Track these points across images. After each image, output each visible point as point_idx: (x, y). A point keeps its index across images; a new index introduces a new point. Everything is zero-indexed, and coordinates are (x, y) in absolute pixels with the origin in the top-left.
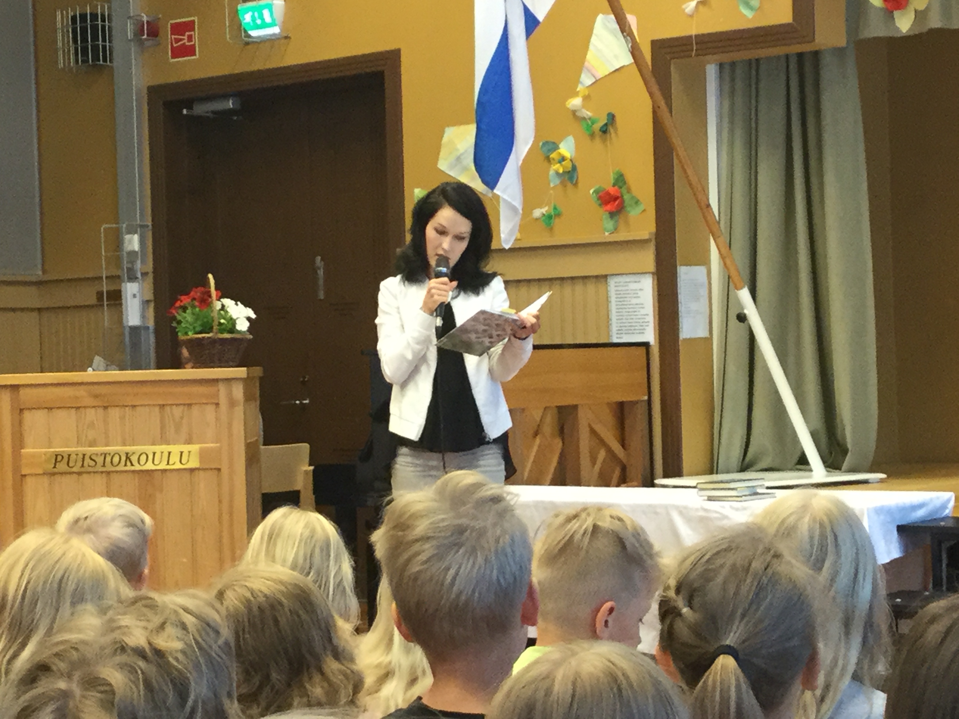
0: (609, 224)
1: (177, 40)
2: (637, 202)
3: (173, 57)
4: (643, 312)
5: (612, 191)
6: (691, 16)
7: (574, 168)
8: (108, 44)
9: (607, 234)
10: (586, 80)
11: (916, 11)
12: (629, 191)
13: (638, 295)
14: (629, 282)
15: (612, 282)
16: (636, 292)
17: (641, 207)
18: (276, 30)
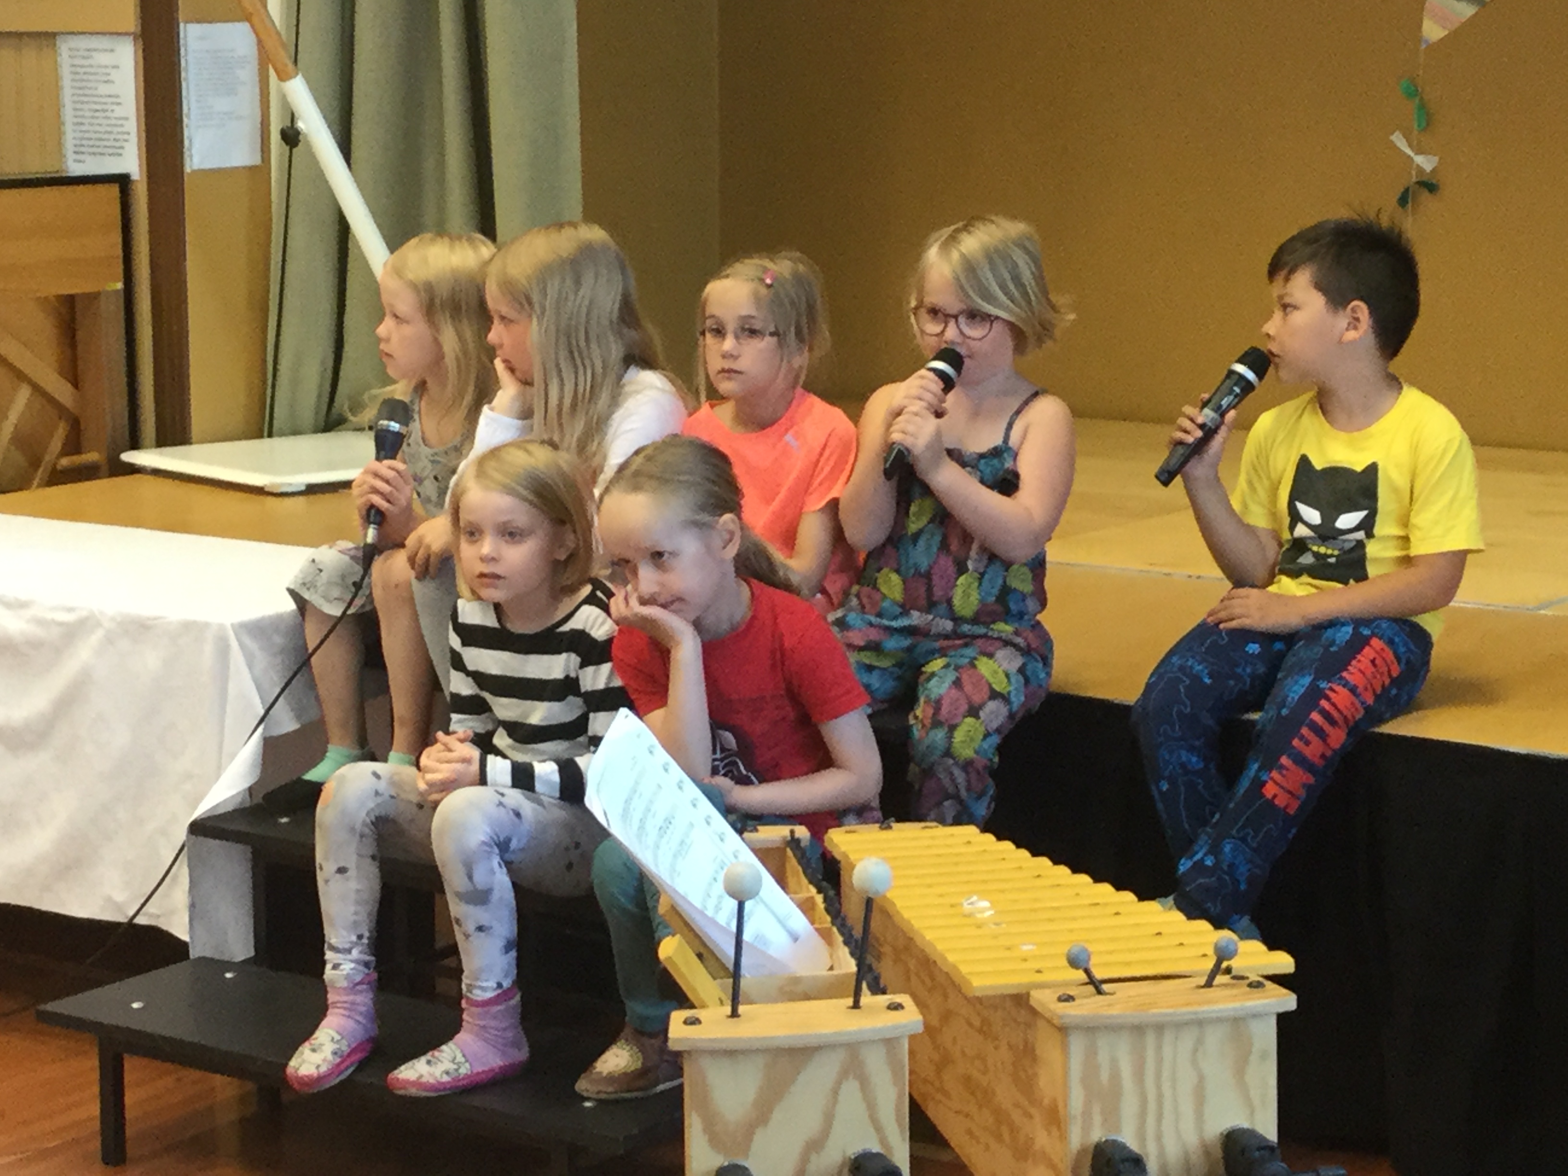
4: (119, 112)
13: (110, 78)
14: (95, 50)
15: (65, 47)
16: (108, 71)
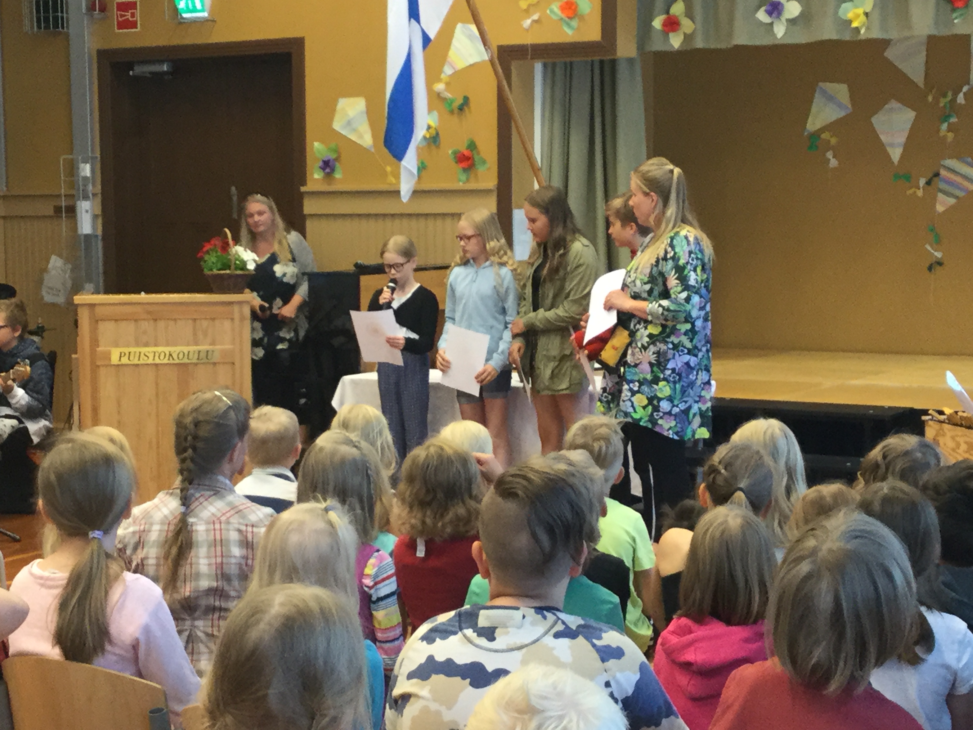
0: (463, 177)
1: (122, 16)
2: (484, 162)
3: (119, 29)
5: (466, 153)
6: (527, 30)
7: (437, 134)
8: (65, 15)
9: (461, 183)
10: (448, 71)
11: (685, 34)
12: (478, 153)
17: (487, 166)
18: (206, 14)
